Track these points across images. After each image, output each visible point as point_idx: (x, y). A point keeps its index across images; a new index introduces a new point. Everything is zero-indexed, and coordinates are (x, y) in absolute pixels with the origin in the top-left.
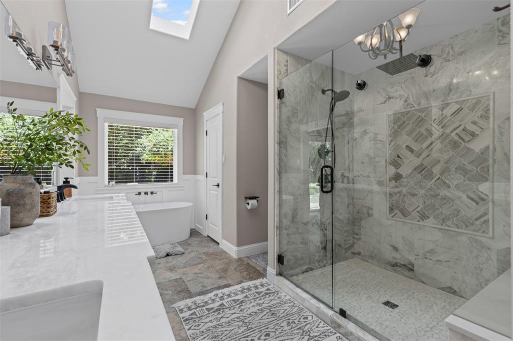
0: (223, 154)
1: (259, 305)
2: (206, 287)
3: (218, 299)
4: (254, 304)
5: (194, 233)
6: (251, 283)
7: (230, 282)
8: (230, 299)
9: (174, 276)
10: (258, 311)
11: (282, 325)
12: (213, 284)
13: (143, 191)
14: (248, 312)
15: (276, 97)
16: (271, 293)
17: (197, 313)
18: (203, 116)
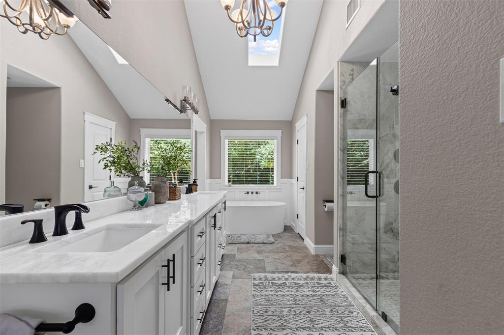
0: (307, 161)
1: (314, 291)
2: (278, 269)
3: (283, 279)
4: (311, 290)
5: (288, 229)
6: (316, 275)
7: (298, 270)
8: (293, 281)
9: (258, 257)
10: (310, 295)
11: (326, 310)
12: (284, 269)
13: (250, 191)
14: (302, 294)
15: (340, 106)
16: (330, 286)
17: (264, 283)
18: (295, 126)
